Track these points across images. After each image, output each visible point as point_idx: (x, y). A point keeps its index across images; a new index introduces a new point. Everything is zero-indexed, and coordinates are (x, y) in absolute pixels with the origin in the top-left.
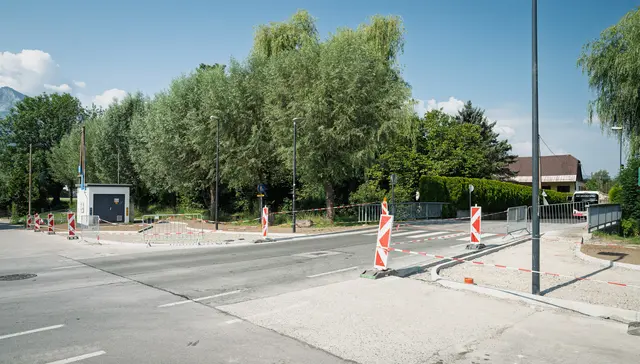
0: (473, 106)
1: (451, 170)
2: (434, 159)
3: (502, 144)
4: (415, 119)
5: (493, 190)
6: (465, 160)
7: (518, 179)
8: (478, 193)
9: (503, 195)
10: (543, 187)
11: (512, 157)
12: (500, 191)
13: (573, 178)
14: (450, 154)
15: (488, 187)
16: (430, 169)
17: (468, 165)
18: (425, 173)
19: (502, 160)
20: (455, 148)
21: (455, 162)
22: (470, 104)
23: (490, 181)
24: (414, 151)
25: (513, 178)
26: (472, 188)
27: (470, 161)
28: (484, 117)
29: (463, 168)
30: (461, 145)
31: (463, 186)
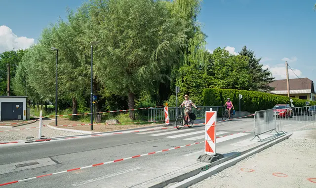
0: (247, 49)
1: (228, 85)
2: (218, 78)
3: (265, 71)
4: (206, 54)
5: (257, 98)
6: (238, 79)
7: (275, 92)
8: (245, 99)
9: (264, 101)
10: (290, 97)
11: (271, 79)
12: (261, 98)
13: (309, 91)
14: (228, 75)
15: (253, 96)
16: (215, 85)
17: (240, 81)
18: (212, 87)
19: (265, 80)
20: (232, 71)
21: (231, 80)
22: (245, 48)
23: (254, 92)
24: (206, 73)
25: (272, 92)
26: (241, 97)
27: (241, 79)
28: (254, 55)
29: (237, 84)
30: (235, 69)
31: (235, 95)
